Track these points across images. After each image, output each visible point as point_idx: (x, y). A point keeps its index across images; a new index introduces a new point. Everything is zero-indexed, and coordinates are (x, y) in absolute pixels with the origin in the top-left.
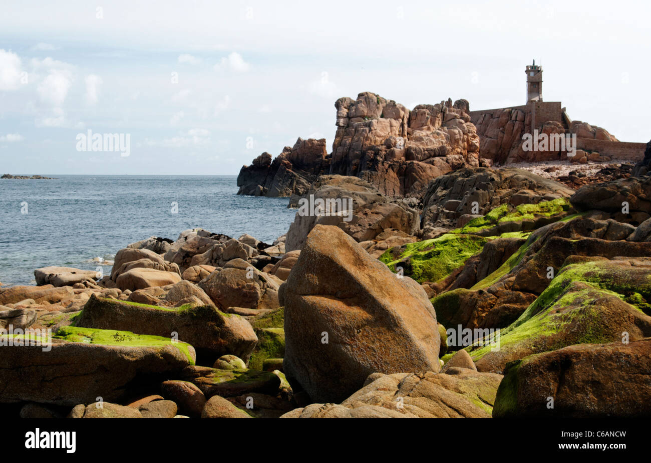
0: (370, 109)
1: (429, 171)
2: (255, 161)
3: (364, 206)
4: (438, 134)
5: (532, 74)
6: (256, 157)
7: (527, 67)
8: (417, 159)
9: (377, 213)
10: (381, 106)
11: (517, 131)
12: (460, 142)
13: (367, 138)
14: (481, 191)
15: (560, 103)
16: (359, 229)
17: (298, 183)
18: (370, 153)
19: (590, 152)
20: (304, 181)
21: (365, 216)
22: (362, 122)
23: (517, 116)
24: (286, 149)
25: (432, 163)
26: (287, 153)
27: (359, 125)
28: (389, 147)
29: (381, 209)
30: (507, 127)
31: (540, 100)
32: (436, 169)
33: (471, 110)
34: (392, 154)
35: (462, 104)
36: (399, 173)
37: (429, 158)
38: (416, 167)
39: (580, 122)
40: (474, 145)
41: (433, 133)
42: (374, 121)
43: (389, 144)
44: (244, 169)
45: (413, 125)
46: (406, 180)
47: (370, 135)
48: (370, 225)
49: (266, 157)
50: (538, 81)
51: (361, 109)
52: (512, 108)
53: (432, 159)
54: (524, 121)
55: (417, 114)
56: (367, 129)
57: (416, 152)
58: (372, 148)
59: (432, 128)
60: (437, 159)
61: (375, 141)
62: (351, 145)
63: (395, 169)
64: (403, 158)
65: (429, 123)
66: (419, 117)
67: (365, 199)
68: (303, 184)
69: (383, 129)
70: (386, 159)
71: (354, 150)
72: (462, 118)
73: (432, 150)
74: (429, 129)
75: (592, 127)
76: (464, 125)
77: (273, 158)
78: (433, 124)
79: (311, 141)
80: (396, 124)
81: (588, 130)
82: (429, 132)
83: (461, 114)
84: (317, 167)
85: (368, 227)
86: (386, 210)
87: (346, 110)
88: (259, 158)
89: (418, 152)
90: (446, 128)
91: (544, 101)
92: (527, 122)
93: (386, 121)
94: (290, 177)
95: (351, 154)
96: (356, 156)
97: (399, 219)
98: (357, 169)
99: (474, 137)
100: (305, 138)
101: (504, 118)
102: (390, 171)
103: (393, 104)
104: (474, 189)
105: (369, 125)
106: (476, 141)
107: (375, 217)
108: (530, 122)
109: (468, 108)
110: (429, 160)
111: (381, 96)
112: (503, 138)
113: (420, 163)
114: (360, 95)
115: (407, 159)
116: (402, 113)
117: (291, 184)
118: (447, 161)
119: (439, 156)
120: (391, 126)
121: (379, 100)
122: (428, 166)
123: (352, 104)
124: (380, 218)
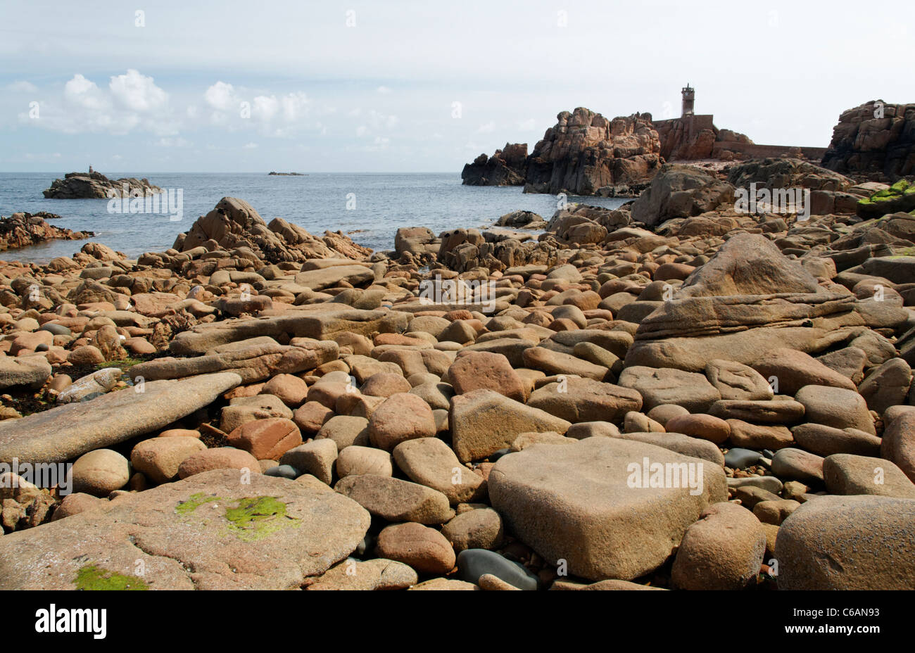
0: (583, 120)
1: (632, 166)
2: (475, 160)
3: (705, 186)
4: (632, 138)
5: (687, 94)
6: (477, 157)
7: (683, 89)
8: (622, 157)
9: (715, 191)
10: (591, 117)
11: (678, 137)
12: (648, 145)
13: (583, 142)
14: (784, 175)
15: (712, 116)
16: (704, 203)
17: (511, 176)
18: (588, 153)
19: (735, 152)
20: (515, 174)
21: (706, 194)
22: (579, 129)
23: (677, 126)
24: (498, 151)
25: (634, 160)
26: (498, 154)
27: (576, 132)
28: (601, 148)
29: (718, 188)
30: (670, 133)
31: (693, 113)
32: (637, 164)
33: (653, 120)
34: (605, 153)
35: (647, 116)
36: (610, 168)
37: (631, 156)
38: (623, 163)
39: (727, 130)
40: (657, 146)
41: (628, 138)
42: (588, 129)
43: (601, 146)
44: (467, 167)
45: (613, 131)
46: (615, 173)
47: (585, 139)
48: (712, 200)
49: (484, 157)
50: (691, 99)
51: (578, 120)
52: (674, 120)
53: (633, 157)
54: (683, 129)
55: (616, 124)
56: (583, 135)
57: (622, 152)
58: (588, 149)
59: (627, 134)
60: (637, 157)
61: (589, 144)
62: (571, 146)
63: (608, 164)
64: (613, 156)
65: (625, 130)
66: (618, 126)
67: (705, 181)
68: (514, 176)
69: (594, 135)
70: (600, 157)
71: (573, 150)
72: (648, 127)
73: (633, 150)
74: (625, 135)
75: (737, 134)
76: (651, 132)
77: (489, 158)
78: (628, 131)
79: (517, 145)
80: (603, 131)
81: (733, 136)
82: (625, 137)
83: (647, 124)
84: (521, 164)
85: (710, 201)
86: (723, 189)
87: (566, 121)
88: (479, 157)
89: (624, 151)
90: (637, 134)
91: (695, 114)
92: (685, 130)
93: (596, 129)
94: (505, 172)
95: (571, 153)
96: (575, 155)
97: (729, 196)
98: (576, 165)
99: (657, 140)
100: (512, 143)
101: (668, 127)
102: (604, 165)
103: (599, 116)
104: (779, 173)
105: (584, 132)
106: (658, 144)
107: (714, 194)
108: (688, 130)
109: (651, 119)
110: (631, 158)
111: (591, 110)
112: (666, 142)
113: (626, 160)
114: (576, 110)
115: (615, 157)
116: (606, 123)
117: (506, 176)
118: (644, 158)
119: (638, 154)
120: (599, 132)
121: (590, 113)
122: (631, 162)
123: (570, 117)
124: (718, 195)
